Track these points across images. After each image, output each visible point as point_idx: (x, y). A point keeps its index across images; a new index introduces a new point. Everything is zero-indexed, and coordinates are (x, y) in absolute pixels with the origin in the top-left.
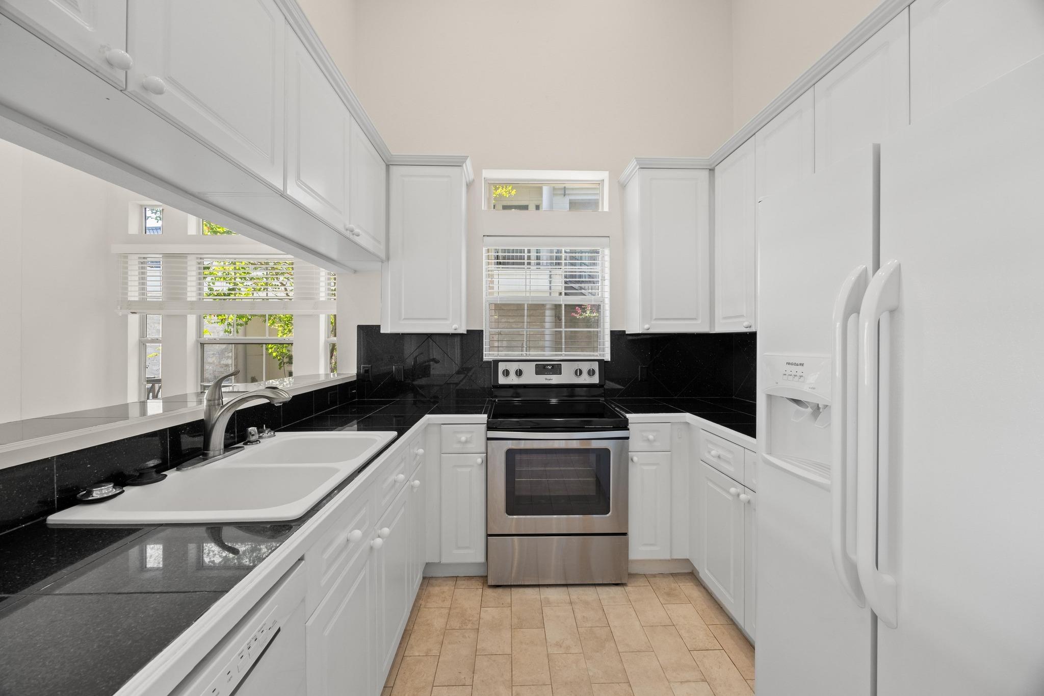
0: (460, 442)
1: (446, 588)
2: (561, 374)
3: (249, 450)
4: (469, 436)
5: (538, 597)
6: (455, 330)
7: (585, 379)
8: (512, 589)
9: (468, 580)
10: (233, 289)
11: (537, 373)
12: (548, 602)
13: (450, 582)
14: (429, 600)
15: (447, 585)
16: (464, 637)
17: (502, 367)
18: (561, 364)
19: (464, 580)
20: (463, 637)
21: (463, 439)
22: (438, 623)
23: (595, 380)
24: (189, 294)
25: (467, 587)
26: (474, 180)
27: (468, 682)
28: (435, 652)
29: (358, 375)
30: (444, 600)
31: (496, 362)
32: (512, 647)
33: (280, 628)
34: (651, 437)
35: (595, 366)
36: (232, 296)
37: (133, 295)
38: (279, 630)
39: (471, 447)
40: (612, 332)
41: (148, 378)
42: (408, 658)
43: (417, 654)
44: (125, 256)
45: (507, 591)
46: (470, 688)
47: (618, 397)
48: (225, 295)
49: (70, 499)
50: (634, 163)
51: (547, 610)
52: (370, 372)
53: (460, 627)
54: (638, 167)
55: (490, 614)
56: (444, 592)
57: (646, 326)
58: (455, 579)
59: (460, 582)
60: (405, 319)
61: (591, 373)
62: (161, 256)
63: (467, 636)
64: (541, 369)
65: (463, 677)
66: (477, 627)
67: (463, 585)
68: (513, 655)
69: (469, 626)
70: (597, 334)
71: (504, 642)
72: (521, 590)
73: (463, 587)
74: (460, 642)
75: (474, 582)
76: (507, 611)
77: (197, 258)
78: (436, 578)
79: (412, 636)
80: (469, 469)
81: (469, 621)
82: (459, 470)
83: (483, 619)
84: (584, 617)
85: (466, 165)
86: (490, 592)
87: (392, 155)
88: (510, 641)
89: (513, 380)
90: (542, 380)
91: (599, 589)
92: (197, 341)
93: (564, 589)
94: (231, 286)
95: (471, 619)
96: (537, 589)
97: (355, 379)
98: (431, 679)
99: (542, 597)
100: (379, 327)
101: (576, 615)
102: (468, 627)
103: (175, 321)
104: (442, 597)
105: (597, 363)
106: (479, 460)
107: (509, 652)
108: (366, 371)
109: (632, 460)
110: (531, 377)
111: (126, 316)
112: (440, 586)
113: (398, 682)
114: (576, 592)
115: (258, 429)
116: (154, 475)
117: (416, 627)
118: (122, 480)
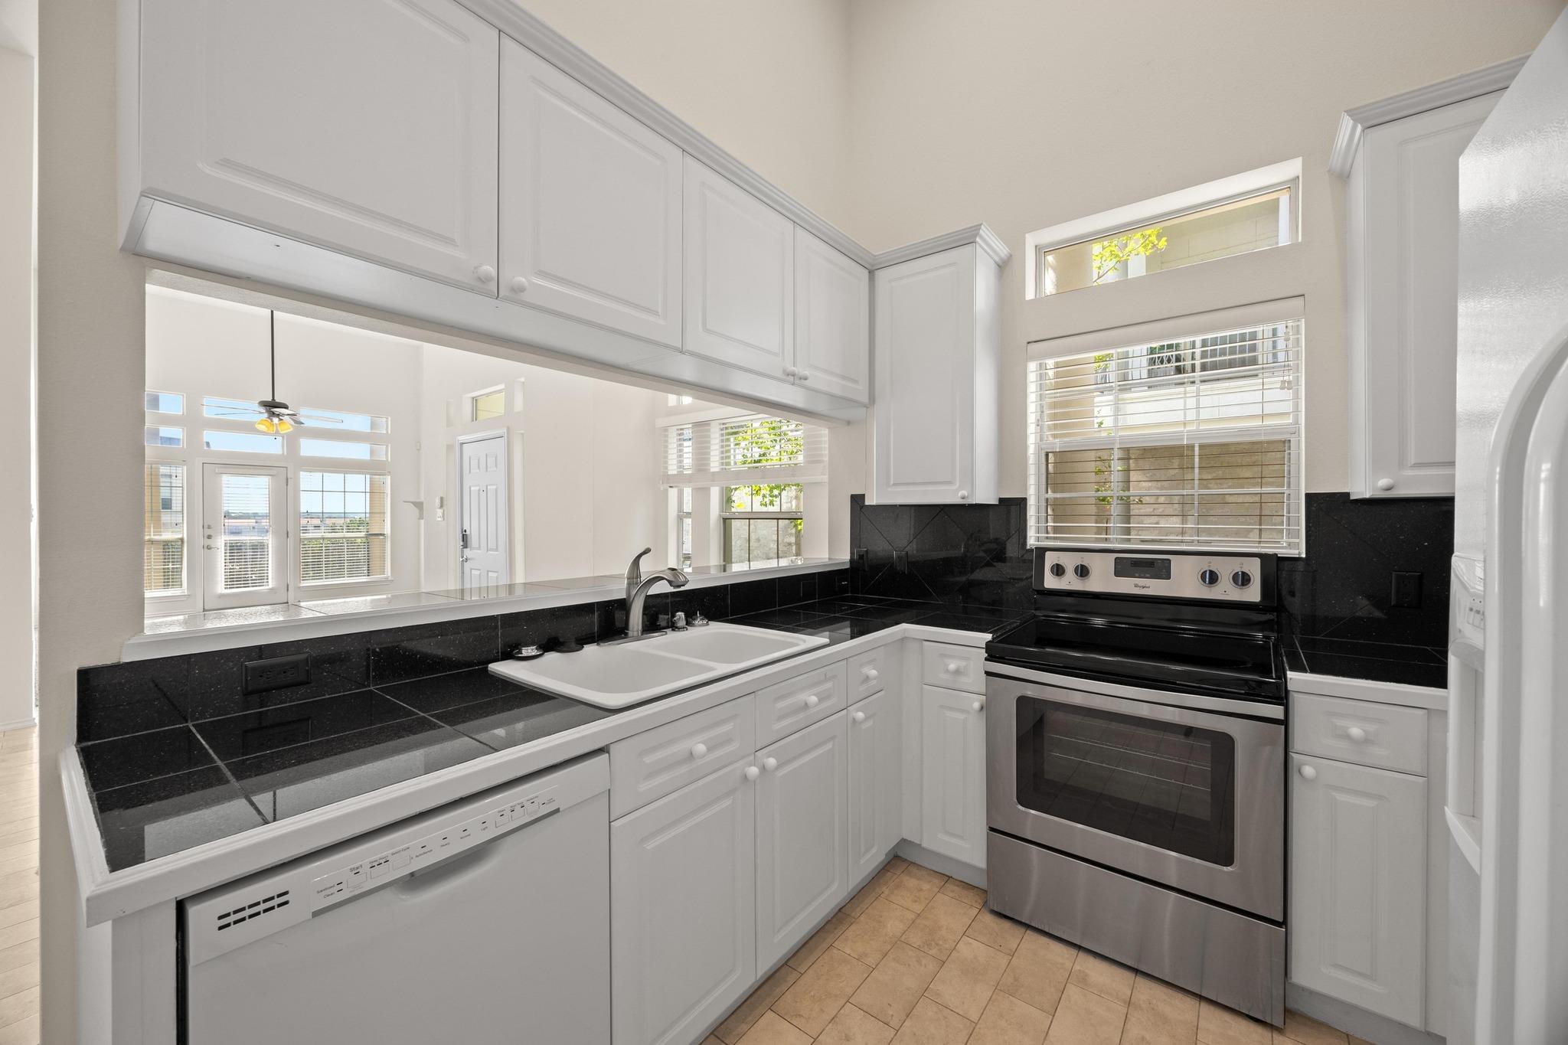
0: (947, 671)
1: (926, 886)
2: (1169, 578)
3: (671, 636)
4: (962, 664)
5: (1068, 964)
6: (963, 498)
7: (1226, 591)
8: (1028, 932)
9: (964, 888)
10: (764, 455)
11: (1118, 573)
12: (1083, 981)
13: (936, 881)
14: (896, 892)
15: (930, 882)
16: (919, 962)
17: (1050, 559)
18: (1169, 561)
19: (958, 886)
20: (917, 961)
21: (952, 666)
22: (893, 926)
23: (1253, 594)
24: (712, 465)
25: (957, 897)
26: (1011, 256)
27: (895, 1023)
28: (871, 960)
29: (852, 561)
30: (916, 901)
31: (1041, 552)
32: (982, 1014)
33: (559, 809)
34: (1356, 731)
35: (1254, 568)
36: (764, 463)
37: (673, 470)
38: (557, 811)
39: (966, 681)
40: (1308, 496)
41: (685, 554)
42: (835, 951)
43: (848, 951)
44: (665, 429)
45: (1019, 930)
46: (893, 1032)
47: (1326, 636)
48: (755, 462)
49: (510, 653)
50: (1347, 122)
51: (1073, 991)
52: (865, 557)
53: (919, 946)
54: (1359, 128)
55: (972, 949)
56: (921, 890)
57: (1383, 482)
58: (946, 878)
59: (950, 886)
60: (894, 484)
61: (1243, 580)
62: (690, 426)
63: (923, 964)
64: (1128, 566)
65: (891, 1013)
66: (944, 959)
67: (953, 891)
68: (978, 1026)
69: (933, 952)
70: (1278, 499)
71: (974, 1000)
72: (1044, 940)
73: (951, 894)
74: (909, 965)
75: (972, 894)
76: (1003, 960)
77: (720, 424)
78: (919, 866)
79: (853, 927)
80: (961, 716)
81: (937, 944)
82: (949, 714)
83: (958, 952)
84: (1143, 1038)
85: (982, 238)
86: (989, 919)
87: (875, 256)
88: (984, 1005)
89: (1069, 582)
90: (1128, 586)
91: (1205, 1008)
92: (720, 515)
93: (1129, 976)
94: (763, 451)
95: (941, 943)
96: (1073, 952)
97: (848, 566)
98: (850, 991)
99: (1077, 967)
100: (863, 496)
101: (1128, 1026)
102: (930, 952)
103: (702, 493)
104: (916, 896)
105: (1258, 561)
106: (976, 705)
107: (975, 1017)
108: (861, 557)
109: (1299, 771)
110: (1103, 580)
111: (667, 490)
112: (918, 880)
113: (810, 972)
114: (1147, 991)
115: (685, 615)
116: (573, 645)
117: (862, 918)
118: (551, 645)
